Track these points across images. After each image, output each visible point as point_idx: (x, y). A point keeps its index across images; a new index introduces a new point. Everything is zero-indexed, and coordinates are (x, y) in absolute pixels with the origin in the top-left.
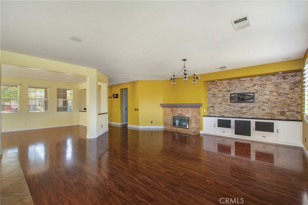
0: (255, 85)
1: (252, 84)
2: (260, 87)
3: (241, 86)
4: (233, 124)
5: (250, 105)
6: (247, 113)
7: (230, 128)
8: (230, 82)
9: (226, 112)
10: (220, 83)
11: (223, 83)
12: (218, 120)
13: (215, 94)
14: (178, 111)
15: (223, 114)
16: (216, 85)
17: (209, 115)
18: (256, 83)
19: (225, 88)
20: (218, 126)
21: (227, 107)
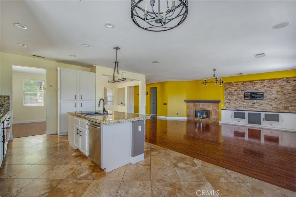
0: (264, 86)
1: (262, 86)
2: (268, 88)
3: (253, 87)
4: (247, 115)
5: (261, 102)
6: (258, 107)
7: (245, 118)
8: (244, 83)
9: (240, 106)
10: (236, 84)
11: (238, 84)
12: (234, 112)
13: (231, 93)
14: (200, 106)
15: (238, 108)
16: (232, 86)
17: (226, 109)
18: (266, 85)
19: (240, 88)
20: (234, 117)
21: (241, 103)
